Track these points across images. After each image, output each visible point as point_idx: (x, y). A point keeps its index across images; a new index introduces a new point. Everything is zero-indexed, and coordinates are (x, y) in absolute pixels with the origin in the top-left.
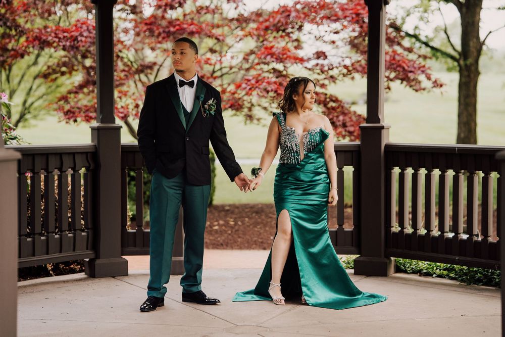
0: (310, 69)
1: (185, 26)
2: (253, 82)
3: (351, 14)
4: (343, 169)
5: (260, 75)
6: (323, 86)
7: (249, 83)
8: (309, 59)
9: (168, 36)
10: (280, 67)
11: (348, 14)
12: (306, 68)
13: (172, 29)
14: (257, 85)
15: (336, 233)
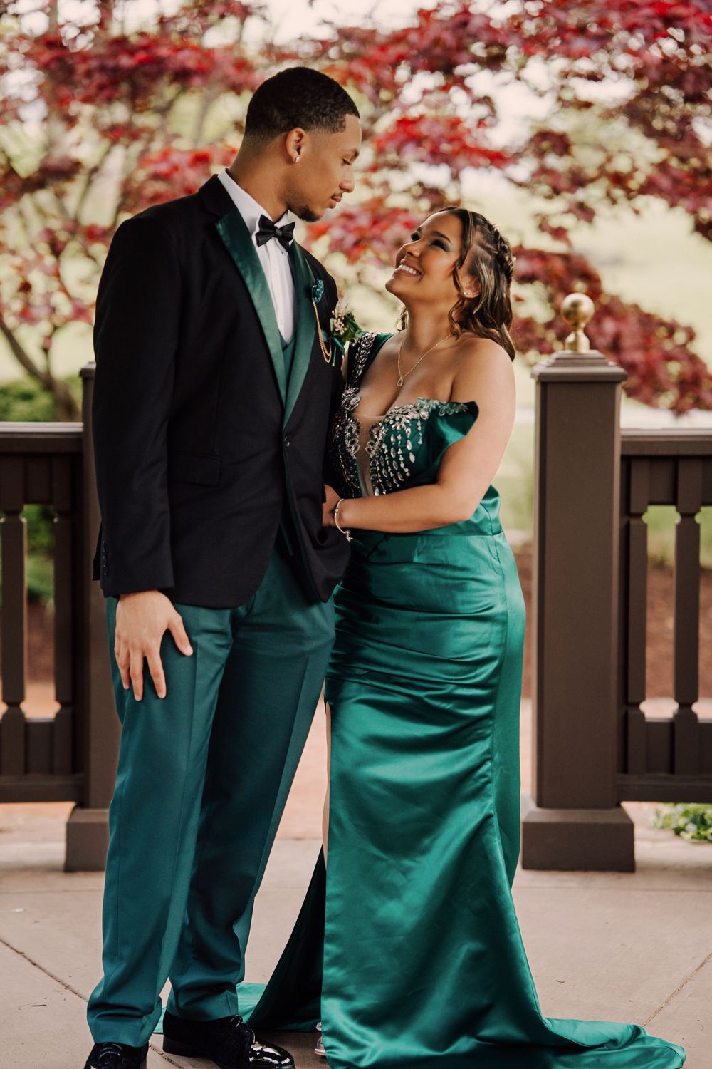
0: (520, 185)
1: (164, 52)
2: (364, 221)
3: (648, 17)
4: (698, 518)
5: (379, 201)
6: (559, 233)
7: (352, 225)
8: (517, 156)
9: (114, 83)
10: (438, 176)
11: (639, 20)
12: (511, 180)
13: (126, 61)
14: (376, 231)
15: (670, 727)
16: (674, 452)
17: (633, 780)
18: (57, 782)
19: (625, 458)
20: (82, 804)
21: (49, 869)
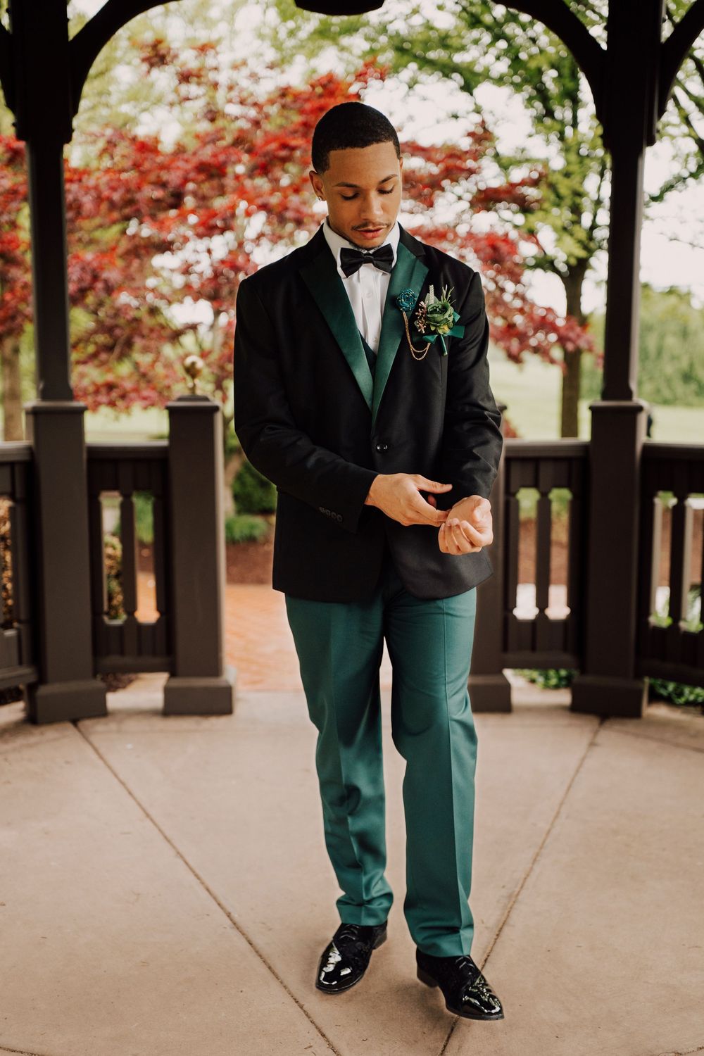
4: (551, 496)
15: (533, 624)
16: (537, 454)
17: (510, 656)
18: (157, 661)
19: (508, 460)
20: (173, 674)
21: (154, 713)
